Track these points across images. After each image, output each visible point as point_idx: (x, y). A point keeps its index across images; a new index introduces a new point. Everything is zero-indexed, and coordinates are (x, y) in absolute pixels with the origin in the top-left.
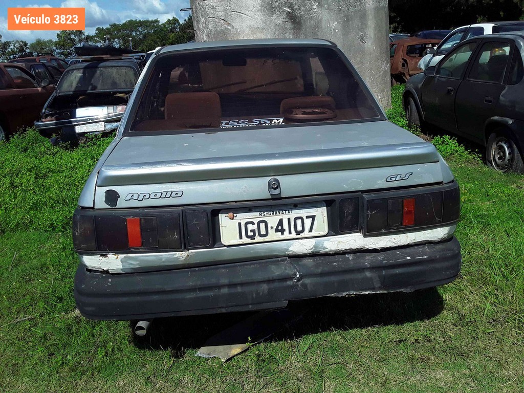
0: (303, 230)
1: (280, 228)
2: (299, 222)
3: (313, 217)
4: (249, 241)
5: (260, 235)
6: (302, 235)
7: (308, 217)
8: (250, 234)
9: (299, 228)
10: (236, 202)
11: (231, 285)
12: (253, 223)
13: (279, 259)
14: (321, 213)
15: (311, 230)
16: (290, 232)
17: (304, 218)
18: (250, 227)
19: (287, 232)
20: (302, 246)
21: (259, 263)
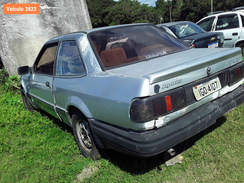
0: (215, 89)
1: (209, 89)
2: (213, 85)
4: (203, 97)
5: (206, 93)
6: (216, 90)
7: (215, 82)
8: (203, 94)
9: (214, 88)
10: (198, 80)
11: (201, 119)
13: (209, 103)
14: (217, 79)
15: (217, 88)
16: (212, 90)
17: (214, 83)
18: (202, 91)
19: (211, 90)
20: (215, 96)
21: (203, 107)
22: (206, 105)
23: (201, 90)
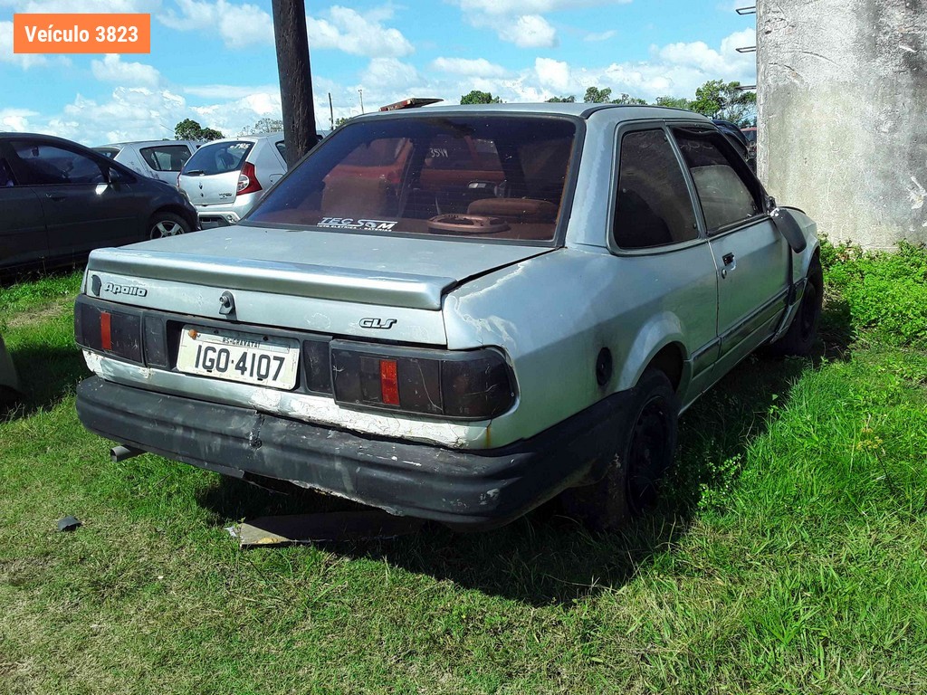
0: (266, 376)
1: (241, 365)
2: (264, 361)
3: (282, 360)
4: (205, 372)
5: (219, 369)
6: (264, 382)
7: (275, 358)
8: (208, 364)
9: (263, 372)
11: (187, 428)
12: (214, 350)
13: (248, 410)
14: (292, 356)
15: (275, 378)
16: (251, 375)
17: (272, 358)
18: (211, 355)
19: (247, 373)
20: (266, 399)
21: (227, 410)
22: (239, 411)
23: (210, 352)
